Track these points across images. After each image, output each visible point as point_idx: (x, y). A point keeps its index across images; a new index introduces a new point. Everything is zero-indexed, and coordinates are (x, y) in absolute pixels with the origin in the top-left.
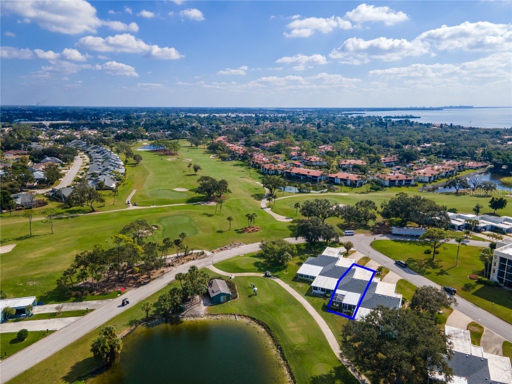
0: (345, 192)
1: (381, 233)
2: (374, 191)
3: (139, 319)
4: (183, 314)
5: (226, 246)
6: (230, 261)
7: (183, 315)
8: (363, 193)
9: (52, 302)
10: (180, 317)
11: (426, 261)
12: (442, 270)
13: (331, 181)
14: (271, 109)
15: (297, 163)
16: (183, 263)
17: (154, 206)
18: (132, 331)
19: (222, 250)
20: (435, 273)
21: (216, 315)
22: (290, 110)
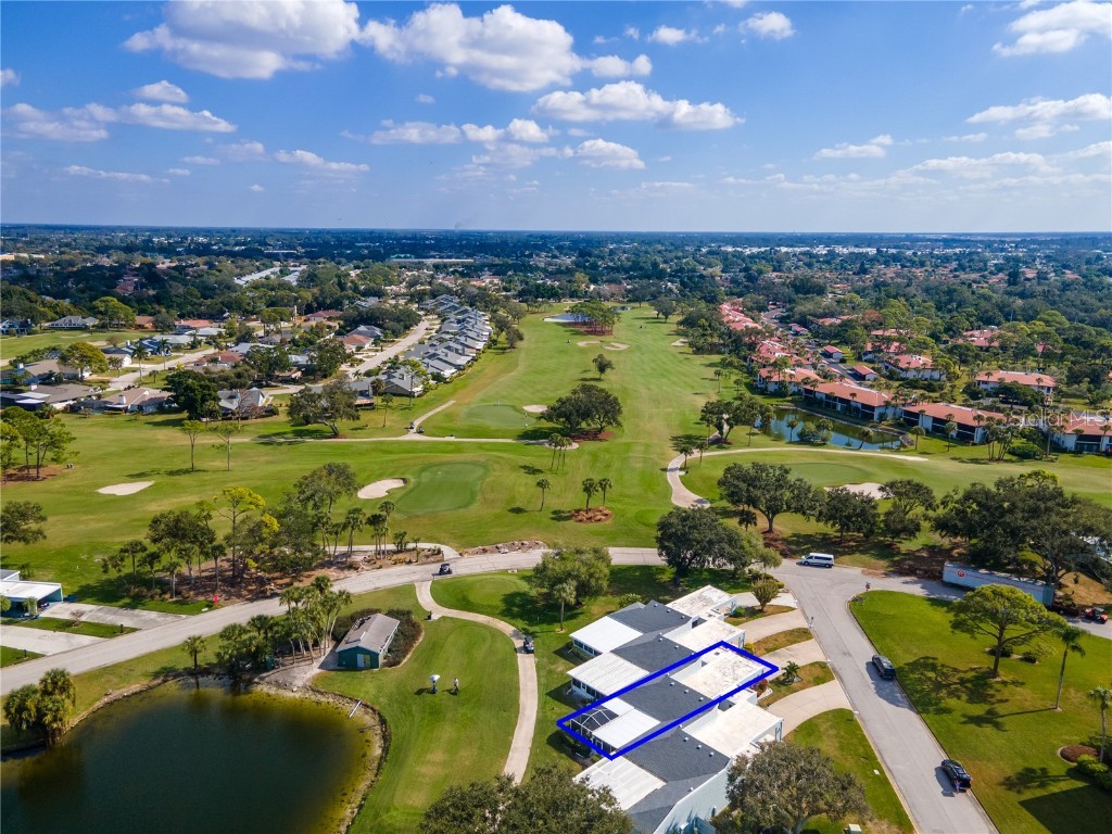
0: (923, 453)
1: (915, 575)
2: (1014, 458)
3: (180, 667)
4: (264, 675)
5: (499, 545)
6: (468, 579)
7: (262, 679)
8: (975, 461)
9: (90, 600)
10: (256, 680)
11: (970, 675)
12: (990, 712)
13: (909, 421)
14: (931, 237)
15: (864, 368)
16: (380, 567)
17: (453, 439)
18: (150, 688)
19: (485, 551)
20: (964, 716)
21: (322, 694)
22: (979, 238)
